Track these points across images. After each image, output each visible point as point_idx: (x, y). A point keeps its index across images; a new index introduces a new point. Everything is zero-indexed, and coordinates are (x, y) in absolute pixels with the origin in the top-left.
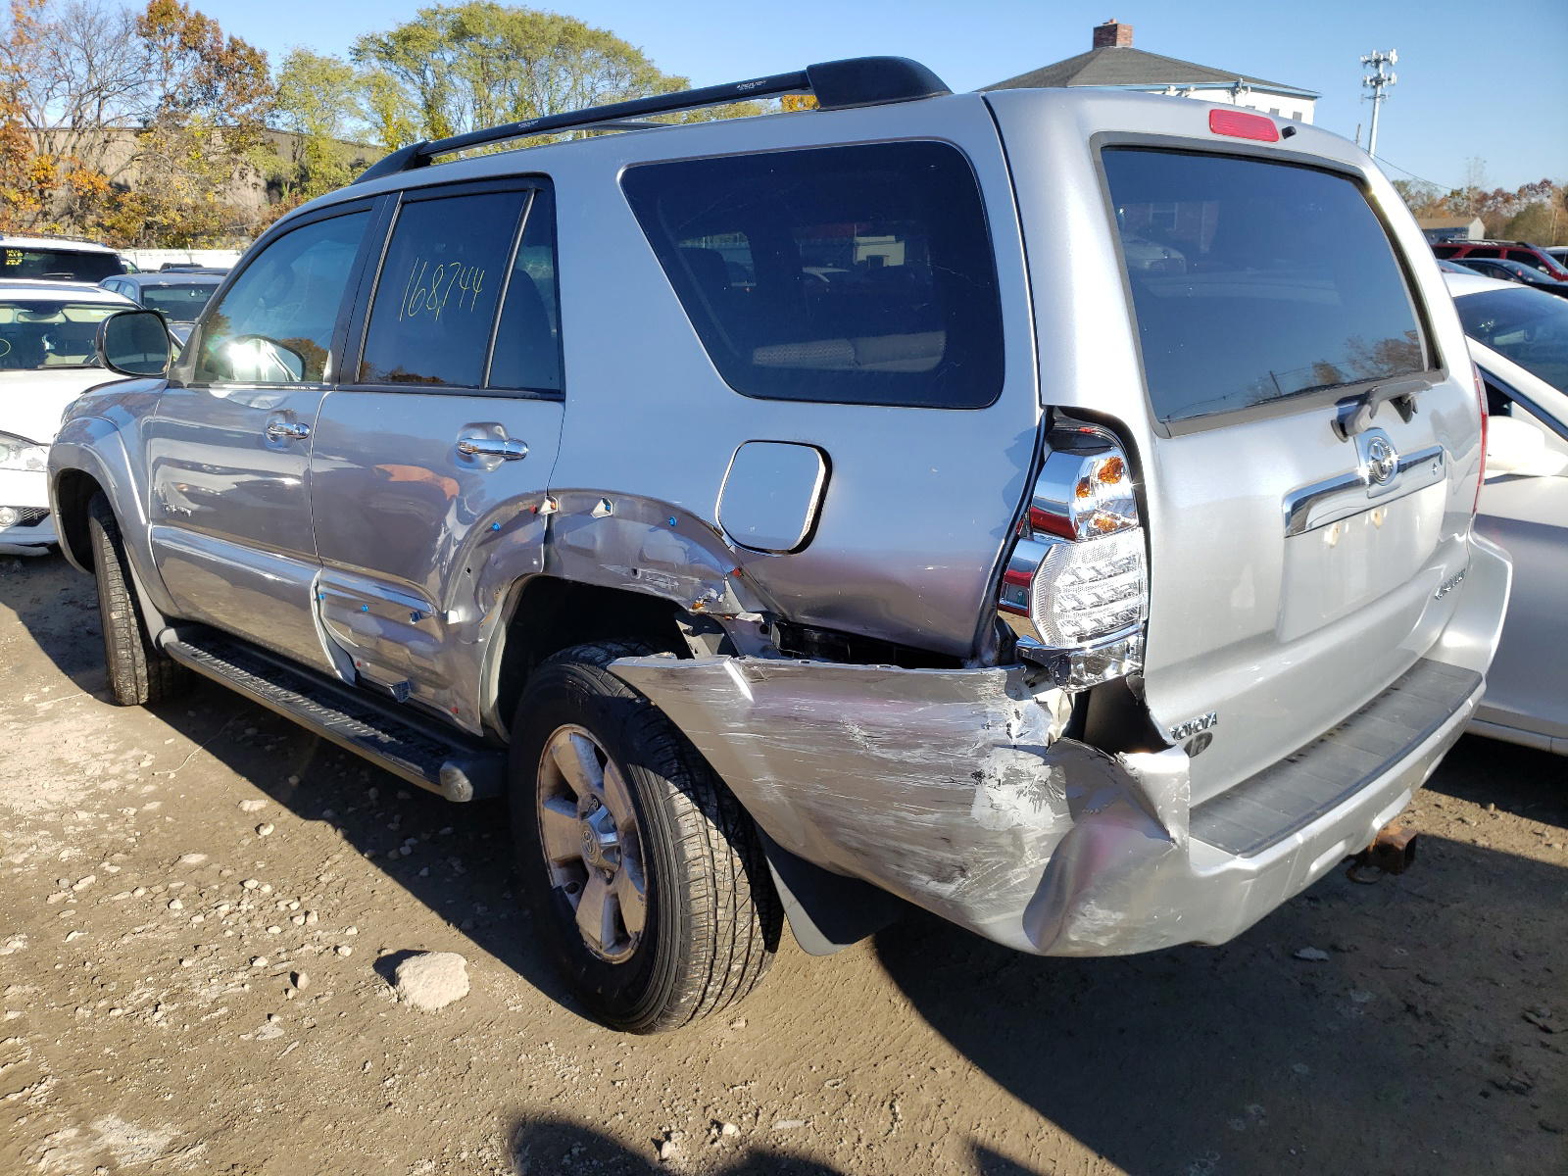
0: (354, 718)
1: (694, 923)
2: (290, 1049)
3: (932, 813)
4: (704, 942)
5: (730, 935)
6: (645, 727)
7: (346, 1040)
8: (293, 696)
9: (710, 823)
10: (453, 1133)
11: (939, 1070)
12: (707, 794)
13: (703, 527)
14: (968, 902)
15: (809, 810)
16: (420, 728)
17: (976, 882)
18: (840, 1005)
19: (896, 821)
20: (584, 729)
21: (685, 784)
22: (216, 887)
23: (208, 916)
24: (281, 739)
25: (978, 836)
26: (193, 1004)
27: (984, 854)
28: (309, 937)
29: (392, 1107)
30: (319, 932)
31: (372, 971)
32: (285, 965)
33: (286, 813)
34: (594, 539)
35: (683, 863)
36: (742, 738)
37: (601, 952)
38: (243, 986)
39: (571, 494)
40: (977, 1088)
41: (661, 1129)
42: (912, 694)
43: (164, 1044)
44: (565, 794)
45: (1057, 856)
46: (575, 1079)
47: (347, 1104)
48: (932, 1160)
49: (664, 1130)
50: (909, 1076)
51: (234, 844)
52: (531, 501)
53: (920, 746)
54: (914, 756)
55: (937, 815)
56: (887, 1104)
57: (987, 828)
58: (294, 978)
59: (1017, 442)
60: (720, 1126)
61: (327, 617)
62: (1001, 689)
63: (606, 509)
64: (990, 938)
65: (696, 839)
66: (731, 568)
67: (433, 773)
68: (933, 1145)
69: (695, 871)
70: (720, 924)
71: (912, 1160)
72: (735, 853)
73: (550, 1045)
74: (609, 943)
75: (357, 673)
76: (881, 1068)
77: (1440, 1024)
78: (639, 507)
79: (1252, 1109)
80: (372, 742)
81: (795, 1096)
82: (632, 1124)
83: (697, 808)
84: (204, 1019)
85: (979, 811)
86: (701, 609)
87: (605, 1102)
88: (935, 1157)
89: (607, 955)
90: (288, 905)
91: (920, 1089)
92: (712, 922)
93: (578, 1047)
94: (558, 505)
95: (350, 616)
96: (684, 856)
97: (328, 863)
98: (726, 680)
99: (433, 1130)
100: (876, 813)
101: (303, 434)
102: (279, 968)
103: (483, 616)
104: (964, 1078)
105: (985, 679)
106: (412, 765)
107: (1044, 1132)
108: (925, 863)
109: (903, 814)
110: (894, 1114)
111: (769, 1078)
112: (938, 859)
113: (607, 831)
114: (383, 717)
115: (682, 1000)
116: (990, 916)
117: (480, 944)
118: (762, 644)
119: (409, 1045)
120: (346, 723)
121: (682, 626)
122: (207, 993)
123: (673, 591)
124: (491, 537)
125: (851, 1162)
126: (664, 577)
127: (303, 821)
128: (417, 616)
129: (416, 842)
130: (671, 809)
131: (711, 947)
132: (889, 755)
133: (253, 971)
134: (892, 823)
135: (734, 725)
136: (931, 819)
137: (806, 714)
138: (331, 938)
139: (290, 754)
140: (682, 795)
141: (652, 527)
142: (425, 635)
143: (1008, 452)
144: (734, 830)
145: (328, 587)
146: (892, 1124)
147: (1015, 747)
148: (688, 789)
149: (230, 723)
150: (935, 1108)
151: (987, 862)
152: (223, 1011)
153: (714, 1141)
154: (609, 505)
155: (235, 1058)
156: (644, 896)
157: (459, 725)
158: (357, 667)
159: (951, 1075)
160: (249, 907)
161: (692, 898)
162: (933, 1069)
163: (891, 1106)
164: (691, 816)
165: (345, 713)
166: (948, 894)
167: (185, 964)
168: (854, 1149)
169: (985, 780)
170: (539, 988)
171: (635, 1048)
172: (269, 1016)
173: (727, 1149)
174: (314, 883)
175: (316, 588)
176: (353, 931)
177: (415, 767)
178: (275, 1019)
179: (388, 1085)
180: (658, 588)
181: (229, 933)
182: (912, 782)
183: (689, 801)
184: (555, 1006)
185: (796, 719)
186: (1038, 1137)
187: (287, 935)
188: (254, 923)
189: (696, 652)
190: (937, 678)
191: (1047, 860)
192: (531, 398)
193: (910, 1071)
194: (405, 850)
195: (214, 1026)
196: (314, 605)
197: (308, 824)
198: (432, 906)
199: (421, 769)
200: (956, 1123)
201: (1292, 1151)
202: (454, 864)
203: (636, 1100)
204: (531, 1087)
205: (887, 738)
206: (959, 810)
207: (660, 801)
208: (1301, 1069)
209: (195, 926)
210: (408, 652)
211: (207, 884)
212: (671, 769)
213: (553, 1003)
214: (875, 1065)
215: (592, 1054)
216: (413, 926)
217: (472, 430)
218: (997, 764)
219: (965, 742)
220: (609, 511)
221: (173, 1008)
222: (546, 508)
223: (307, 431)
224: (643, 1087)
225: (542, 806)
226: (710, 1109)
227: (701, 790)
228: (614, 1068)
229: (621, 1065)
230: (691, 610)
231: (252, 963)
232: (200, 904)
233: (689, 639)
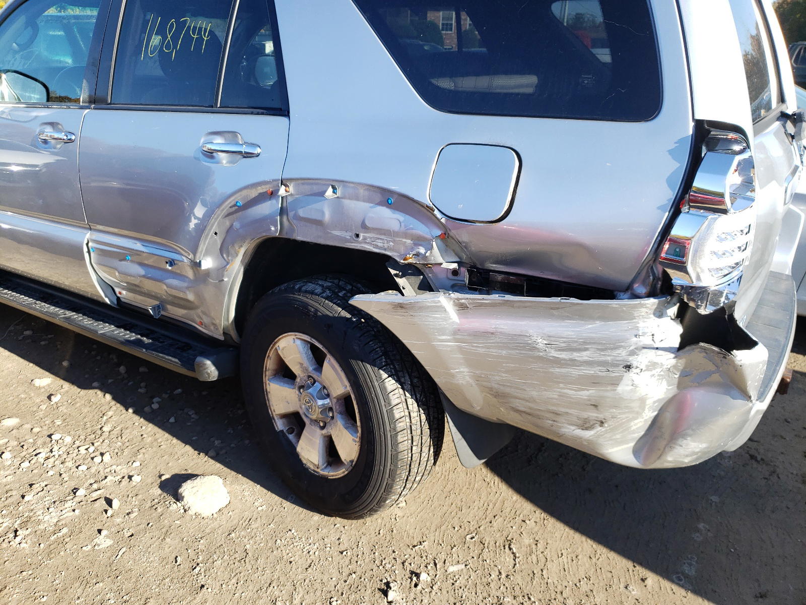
0: (118, 327)
1: (400, 457)
2: (121, 553)
3: (588, 390)
4: (405, 467)
5: (418, 461)
6: (361, 336)
7: (157, 543)
8: (69, 314)
9: (407, 394)
10: (250, 602)
11: (527, 522)
12: (404, 377)
13: (417, 205)
14: (601, 441)
15: (491, 389)
16: (166, 333)
17: (610, 429)
18: (456, 485)
19: (559, 396)
20: (307, 336)
21: (391, 372)
22: (31, 440)
23: (32, 462)
24: (49, 336)
25: (618, 403)
26: (42, 527)
27: (619, 413)
28: (108, 470)
29: (205, 588)
30: (114, 467)
31: (159, 491)
32: (99, 492)
33: (67, 386)
34: (323, 213)
35: (393, 421)
36: (447, 345)
37: (319, 470)
38: (74, 510)
39: (303, 182)
40: (552, 530)
41: (381, 581)
42: (584, 316)
43: (29, 560)
44: (285, 373)
45: (662, 411)
46: (317, 553)
47: (173, 590)
48: (546, 581)
49: (383, 582)
50: (512, 527)
51: (35, 409)
52: (268, 186)
53: (586, 349)
54: (585, 356)
55: (591, 391)
56: (507, 547)
57: (625, 398)
58: (109, 502)
59: (677, 145)
60: (418, 575)
61: (99, 264)
62: (652, 312)
63: (334, 192)
64: (609, 460)
65: (400, 405)
66: (439, 232)
67: (190, 364)
68: (542, 570)
69: (400, 425)
70: (414, 455)
71: (535, 582)
72: (422, 411)
73: (293, 531)
74: (323, 465)
75: (118, 299)
76: (495, 524)
77: (770, 465)
78: (362, 192)
79: (701, 526)
80: (137, 343)
81: (452, 548)
82: (362, 579)
83: (399, 386)
84: (52, 538)
85: (623, 388)
86: (410, 261)
87: (340, 566)
88: (546, 579)
89: (322, 472)
90: (87, 449)
91: (522, 535)
92: (410, 455)
93: (311, 531)
94: (291, 189)
95: (116, 263)
96: (393, 417)
97: (105, 418)
98: (442, 309)
99: (236, 601)
100: (545, 390)
101: (70, 139)
102: (95, 495)
103: (228, 263)
104: (543, 525)
105: (642, 306)
106: (170, 358)
107: (598, 554)
108: (575, 419)
109: (566, 391)
110: (513, 553)
111: (432, 538)
112: (586, 416)
113: (322, 398)
114: (137, 325)
115: (387, 502)
116: (613, 448)
117: (225, 466)
118: (452, 283)
119: (202, 541)
120: (113, 331)
121: (393, 272)
122: (50, 519)
123: (389, 249)
124: (235, 210)
125: (501, 589)
126: (381, 239)
127: (79, 390)
128: (172, 263)
129: (160, 400)
130: (383, 389)
131: (408, 469)
132: (564, 355)
133: (77, 499)
134: (556, 396)
135: (444, 337)
136: (586, 394)
137: (501, 330)
138: (123, 470)
139: (59, 346)
140: (390, 378)
141: (372, 205)
142: (180, 276)
143: (671, 152)
144: (420, 397)
145: (96, 243)
146: (514, 560)
147: (657, 348)
148: (393, 375)
149: (12, 328)
150: (534, 546)
151: (619, 418)
152: (65, 531)
153: (416, 585)
154: (336, 189)
155: (83, 564)
156: (358, 440)
157: (202, 332)
158: (119, 295)
159: (535, 524)
160: (60, 453)
161: (399, 442)
162: (524, 521)
163: (510, 549)
164: (396, 391)
165: (110, 324)
166: (588, 436)
167: (26, 499)
168: (500, 579)
169: (633, 369)
170: (272, 492)
171: (346, 527)
172: (100, 531)
173: (426, 590)
174: (99, 432)
175: (87, 244)
176: (137, 464)
177: (173, 359)
178: (104, 533)
179: (197, 572)
180: (377, 246)
181: (51, 473)
182: (575, 372)
183: (395, 382)
184: (287, 504)
185: (492, 333)
186: (597, 558)
187: (93, 470)
188: (67, 464)
189: (404, 288)
190: (607, 306)
191: (656, 413)
192: (258, 114)
193: (511, 524)
194: (155, 406)
195: (62, 542)
196: (86, 255)
197: (83, 392)
198: (186, 442)
199: (177, 360)
200: (549, 553)
201: (732, 550)
202: (190, 413)
203: (359, 563)
204: (291, 562)
205: (563, 345)
206: (609, 388)
207: (376, 384)
208: (715, 498)
209: (24, 470)
210: (165, 287)
211: (24, 439)
212: (382, 362)
213: (284, 501)
214: (491, 522)
215: (320, 535)
216: (176, 457)
217: (215, 137)
218: (642, 360)
219: (621, 346)
220: (336, 193)
221: (28, 532)
222: (282, 191)
223: (73, 137)
224: (360, 554)
225: (268, 382)
226: (406, 564)
227: (400, 374)
228: (337, 542)
229: (341, 540)
230: (402, 261)
231: (75, 493)
232: (24, 453)
233: (398, 280)
